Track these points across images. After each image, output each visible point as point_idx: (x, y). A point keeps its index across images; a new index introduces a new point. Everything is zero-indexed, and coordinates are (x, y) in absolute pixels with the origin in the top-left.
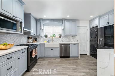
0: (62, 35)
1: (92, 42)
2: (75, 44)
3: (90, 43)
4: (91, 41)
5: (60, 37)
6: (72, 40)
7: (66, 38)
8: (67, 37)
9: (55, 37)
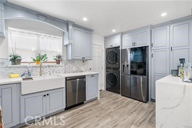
0: (64, 58)
1: (108, 70)
2: (92, 76)
3: (107, 71)
4: (107, 68)
5: (58, 62)
6: (82, 68)
7: (71, 63)
8: (74, 62)
9: (46, 62)
